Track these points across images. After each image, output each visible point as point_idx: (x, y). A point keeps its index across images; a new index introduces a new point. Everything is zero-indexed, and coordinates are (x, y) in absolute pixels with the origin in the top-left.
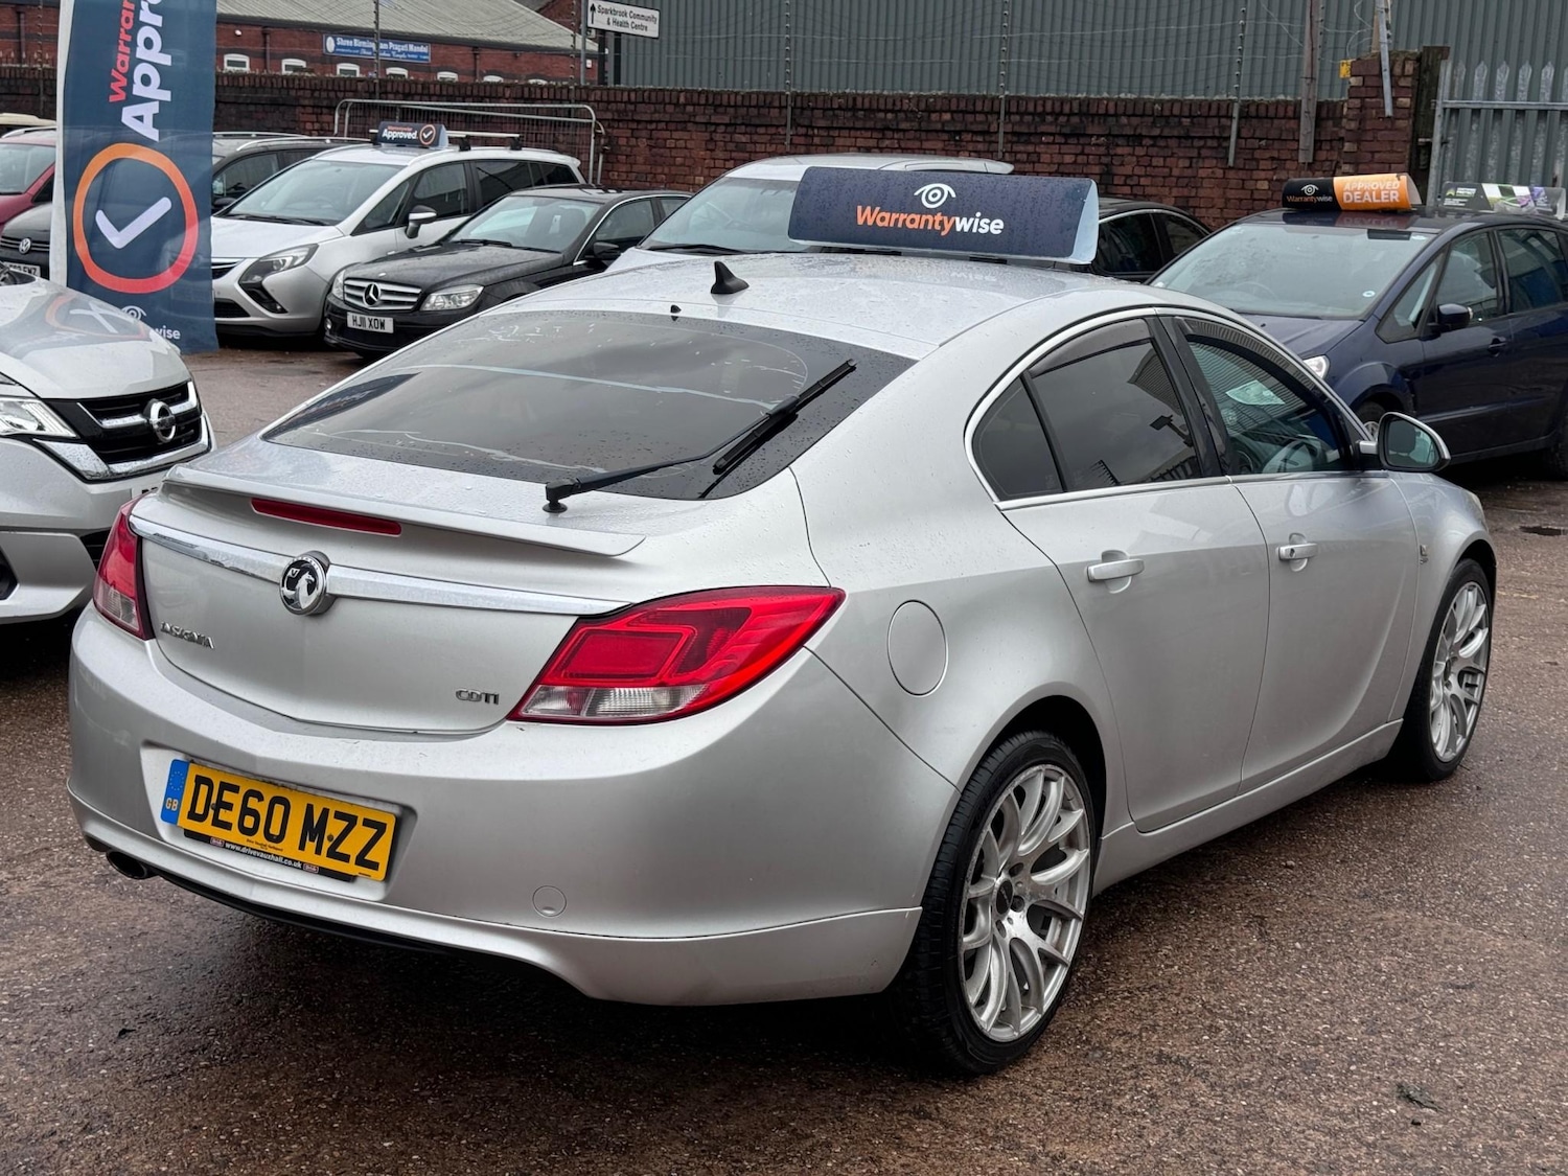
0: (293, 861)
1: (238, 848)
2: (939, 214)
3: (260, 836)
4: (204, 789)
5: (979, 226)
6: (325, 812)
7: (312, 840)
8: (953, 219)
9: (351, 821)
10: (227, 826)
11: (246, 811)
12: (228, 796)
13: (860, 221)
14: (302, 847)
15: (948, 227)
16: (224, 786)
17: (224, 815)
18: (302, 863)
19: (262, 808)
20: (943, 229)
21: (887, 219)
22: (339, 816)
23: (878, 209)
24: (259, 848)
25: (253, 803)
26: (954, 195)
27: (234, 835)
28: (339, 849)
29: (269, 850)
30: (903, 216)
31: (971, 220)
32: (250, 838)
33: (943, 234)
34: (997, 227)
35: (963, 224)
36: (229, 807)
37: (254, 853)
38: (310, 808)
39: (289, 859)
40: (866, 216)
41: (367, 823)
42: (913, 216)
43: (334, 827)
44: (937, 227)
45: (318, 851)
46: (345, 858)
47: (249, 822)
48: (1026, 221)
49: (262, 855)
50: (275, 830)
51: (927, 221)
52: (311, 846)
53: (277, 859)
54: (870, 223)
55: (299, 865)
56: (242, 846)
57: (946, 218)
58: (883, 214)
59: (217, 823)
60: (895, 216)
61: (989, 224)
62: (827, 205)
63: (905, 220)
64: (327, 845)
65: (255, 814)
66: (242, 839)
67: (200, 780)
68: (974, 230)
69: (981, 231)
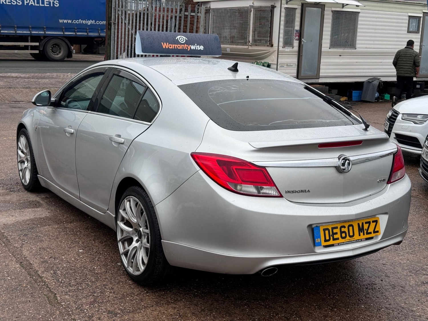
0: (359, 240)
1: (343, 243)
2: (186, 45)
3: (348, 237)
4: (327, 232)
5: (197, 48)
6: (363, 223)
7: (361, 232)
8: (190, 46)
9: (369, 223)
10: (338, 239)
11: (342, 232)
12: (335, 231)
13: (164, 47)
14: (360, 235)
15: (189, 48)
16: (333, 229)
17: (336, 236)
18: (361, 239)
19: (346, 230)
20: (188, 49)
21: (172, 46)
22: (366, 223)
23: (168, 43)
24: (348, 241)
25: (343, 229)
26: (187, 39)
27: (341, 240)
28: (369, 231)
29: (352, 240)
30: (176, 46)
31: (195, 46)
32: (345, 239)
33: (188, 50)
34: (202, 48)
35: (193, 47)
36: (336, 233)
37: (348, 243)
38: (359, 224)
39: (357, 240)
40: (165, 46)
41: (373, 222)
42: (178, 45)
43: (366, 226)
44: (186, 48)
45: (364, 234)
46: (370, 233)
47: (344, 235)
48: (209, 46)
49: (350, 242)
50: (351, 234)
51: (183, 47)
52: (362, 234)
53: (354, 241)
54: (167, 47)
55: (360, 240)
56: (344, 243)
57: (188, 46)
58: (170, 45)
59: (334, 239)
60: (173, 45)
61: (200, 47)
62: (152, 42)
63: (177, 47)
64: (365, 232)
65: (345, 232)
66: (343, 240)
67: (324, 230)
68: (196, 49)
69: (198, 49)
